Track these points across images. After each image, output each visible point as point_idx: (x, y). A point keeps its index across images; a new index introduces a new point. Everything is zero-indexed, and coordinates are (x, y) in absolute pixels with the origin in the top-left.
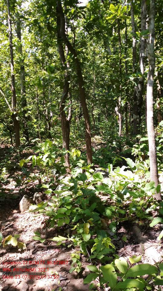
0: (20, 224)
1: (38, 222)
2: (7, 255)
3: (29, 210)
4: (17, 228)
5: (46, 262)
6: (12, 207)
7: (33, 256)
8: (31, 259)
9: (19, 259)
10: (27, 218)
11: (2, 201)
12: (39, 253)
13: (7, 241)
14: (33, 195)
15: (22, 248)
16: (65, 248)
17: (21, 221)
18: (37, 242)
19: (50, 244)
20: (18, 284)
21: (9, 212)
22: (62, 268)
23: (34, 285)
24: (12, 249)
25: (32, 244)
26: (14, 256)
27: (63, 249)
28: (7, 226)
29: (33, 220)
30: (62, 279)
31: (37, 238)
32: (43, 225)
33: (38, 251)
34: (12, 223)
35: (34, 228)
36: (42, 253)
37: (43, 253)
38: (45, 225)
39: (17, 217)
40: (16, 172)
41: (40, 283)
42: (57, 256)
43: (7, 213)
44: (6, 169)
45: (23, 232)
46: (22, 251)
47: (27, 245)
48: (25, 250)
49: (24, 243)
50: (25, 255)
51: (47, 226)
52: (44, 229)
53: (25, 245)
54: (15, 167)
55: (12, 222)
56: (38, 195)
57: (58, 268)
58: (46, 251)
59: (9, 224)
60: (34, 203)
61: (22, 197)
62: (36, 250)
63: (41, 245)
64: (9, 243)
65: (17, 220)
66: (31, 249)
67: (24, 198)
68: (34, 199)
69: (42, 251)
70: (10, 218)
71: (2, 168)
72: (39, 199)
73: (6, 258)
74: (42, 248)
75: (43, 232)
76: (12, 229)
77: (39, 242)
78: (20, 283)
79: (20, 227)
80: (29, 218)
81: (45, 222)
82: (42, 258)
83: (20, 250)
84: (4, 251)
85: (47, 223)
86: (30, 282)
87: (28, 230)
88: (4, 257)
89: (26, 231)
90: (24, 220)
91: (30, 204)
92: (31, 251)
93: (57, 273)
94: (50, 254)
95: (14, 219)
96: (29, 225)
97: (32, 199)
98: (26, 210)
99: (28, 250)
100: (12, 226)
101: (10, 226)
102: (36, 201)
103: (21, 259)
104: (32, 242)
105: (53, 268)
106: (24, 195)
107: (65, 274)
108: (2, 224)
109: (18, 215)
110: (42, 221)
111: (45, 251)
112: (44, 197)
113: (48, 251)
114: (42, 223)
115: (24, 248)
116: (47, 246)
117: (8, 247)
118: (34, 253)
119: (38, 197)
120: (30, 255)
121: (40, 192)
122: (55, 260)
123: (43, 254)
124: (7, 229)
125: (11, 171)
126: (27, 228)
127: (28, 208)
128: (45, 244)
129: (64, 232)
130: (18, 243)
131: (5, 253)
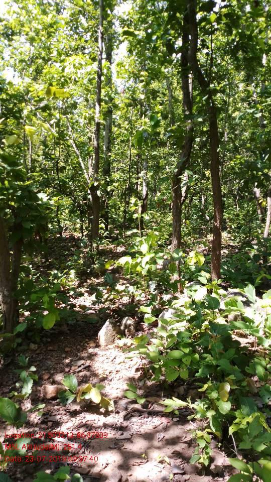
0: (101, 365)
1: (129, 368)
2: (82, 415)
3: (114, 345)
4: (97, 372)
5: (148, 437)
6: (86, 336)
7: (125, 424)
8: (122, 429)
9: (102, 425)
10: (112, 359)
11: (71, 325)
12: (134, 420)
13: (84, 393)
14: (120, 321)
15: (107, 408)
16: (178, 419)
17: (103, 362)
18: (129, 400)
19: (152, 408)
20: (104, 468)
21: (82, 344)
22: (174, 452)
23: (129, 474)
24: (90, 407)
25: (125, 401)
26: (95, 420)
27: (175, 420)
28: (80, 366)
29: (121, 363)
30: (176, 471)
31: (131, 396)
32: (139, 374)
33: (132, 416)
34: (88, 363)
35: (124, 376)
36: (140, 421)
37: (143, 421)
38: (141, 373)
39: (96, 354)
40: (90, 279)
41: (139, 472)
42: (166, 429)
43: (79, 345)
44: (74, 272)
45: (106, 381)
46: (107, 414)
47: (116, 402)
48: (112, 411)
49: (110, 400)
50: (111, 419)
51: (146, 377)
52: (141, 380)
53: (112, 403)
54: (88, 271)
55: (89, 361)
56: (129, 322)
57: (169, 450)
58: (146, 419)
59: (83, 365)
60: (122, 334)
61: (105, 322)
62: (130, 415)
63: (136, 406)
64: (87, 397)
65: (96, 358)
66: (120, 411)
67: (107, 323)
68: (122, 328)
69: (140, 418)
70: (84, 355)
71: (70, 270)
72: (130, 329)
73: (80, 421)
74: (139, 413)
75: (139, 385)
76: (88, 373)
77: (135, 402)
78: (106, 467)
79: (100, 372)
80: (115, 358)
81: (141, 368)
82: (141, 429)
83: (102, 410)
84: (78, 408)
85: (145, 373)
86: (125, 466)
87: (115, 379)
88: (78, 418)
89: (111, 381)
90: (107, 361)
91: (116, 335)
92: (123, 413)
93: (167, 459)
94: (154, 424)
95: (91, 357)
96: (116, 370)
97: (120, 326)
98: (110, 344)
99: (116, 413)
100: (88, 368)
101: (85, 368)
102: (126, 330)
103: (105, 426)
104: (120, 399)
105: (159, 448)
106: (108, 320)
107: (180, 463)
108: (72, 363)
109: (96, 350)
110: (137, 367)
111: (144, 418)
112: (138, 327)
113: (150, 419)
114: (137, 370)
115: (110, 409)
116: (148, 410)
117: (83, 403)
118: (126, 418)
119: (130, 325)
120: (119, 422)
121: (131, 316)
122: (162, 437)
123: (141, 423)
124: (80, 371)
125: (82, 276)
126: (113, 375)
127: (113, 342)
128: (145, 406)
129: (175, 390)
130: (102, 398)
131: (80, 412)
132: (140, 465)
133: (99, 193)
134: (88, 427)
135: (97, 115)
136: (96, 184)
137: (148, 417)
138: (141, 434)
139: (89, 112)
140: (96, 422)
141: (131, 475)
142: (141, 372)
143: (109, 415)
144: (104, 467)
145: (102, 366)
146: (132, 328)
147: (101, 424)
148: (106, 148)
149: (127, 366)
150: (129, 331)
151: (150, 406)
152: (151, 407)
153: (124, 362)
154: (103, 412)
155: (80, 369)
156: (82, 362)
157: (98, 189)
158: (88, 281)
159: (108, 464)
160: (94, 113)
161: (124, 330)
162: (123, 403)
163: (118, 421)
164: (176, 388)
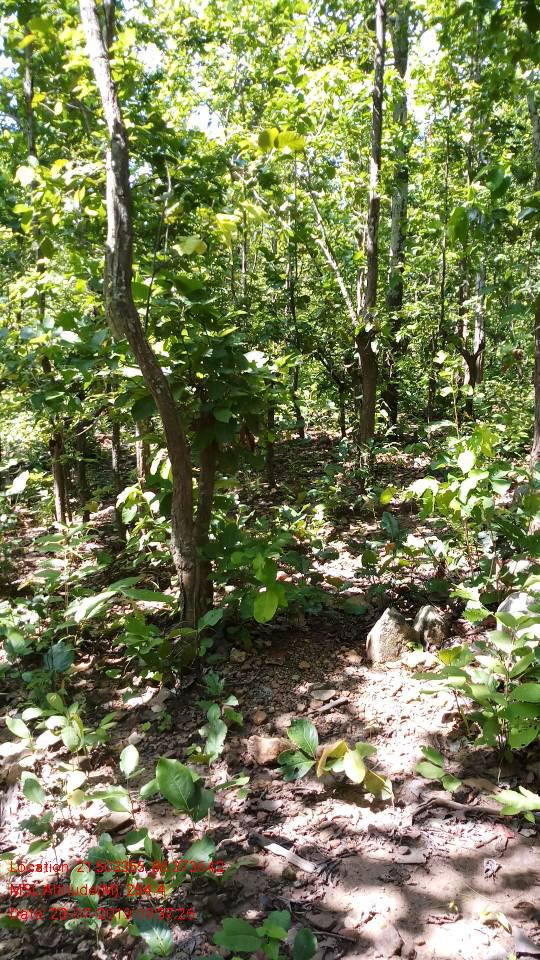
0: (370, 704)
1: (430, 712)
2: (327, 803)
3: (399, 663)
4: (361, 715)
5: (466, 865)
6: (341, 639)
7: (415, 832)
8: (407, 841)
9: (366, 829)
10: (391, 692)
11: (313, 615)
12: (435, 824)
13: (331, 760)
14: (413, 614)
15: (378, 794)
16: (533, 832)
17: (375, 696)
18: (427, 782)
19: (476, 800)
20: (366, 922)
21: (333, 656)
22: (521, 904)
23: (419, 940)
24: (343, 789)
25: (417, 783)
26: (352, 817)
27: (526, 833)
28: (328, 702)
29: (413, 700)
30: (523, 949)
31: (432, 772)
32: (450, 726)
33: (431, 816)
34: (344, 696)
35: (418, 730)
36: (447, 828)
37: (454, 828)
38: (455, 726)
39: (361, 680)
40: (356, 524)
41: (441, 938)
42: (504, 852)
43: (328, 657)
44: (324, 508)
45: (379, 737)
46: (378, 805)
47: (397, 784)
48: (388, 802)
49: (385, 778)
50: (386, 819)
51: (465, 734)
52: (454, 741)
53: (389, 784)
54: (351, 508)
55: (345, 693)
56: (432, 616)
57: (510, 900)
58: (460, 826)
59: (334, 698)
60: (418, 641)
61: (381, 613)
62: (426, 813)
63: (443, 796)
64: (337, 768)
65: (361, 688)
66: (407, 803)
67: (385, 616)
68: (417, 627)
69: (448, 821)
70: (337, 679)
71: (314, 504)
72: (435, 631)
73: (323, 816)
74: (449, 812)
75: (448, 751)
76: (344, 718)
77: (437, 786)
78: (370, 919)
79: (368, 716)
80: (400, 690)
81: (456, 715)
82: (447, 846)
83: (369, 797)
84: (319, 788)
85: (465, 726)
86: (411, 923)
87: (399, 733)
88: (319, 810)
89: (390, 736)
90: (382, 694)
91: (404, 642)
92: (411, 809)
93: (504, 921)
94: (477, 838)
95: (352, 684)
96: (403, 714)
97: (412, 624)
98: (390, 661)
99: (397, 805)
100: (344, 707)
101: (338, 706)
102: (426, 633)
103: (374, 832)
104: (409, 777)
105: (487, 893)
106: (388, 610)
107: (534, 932)
108: (312, 694)
109: (363, 671)
110: (445, 711)
111: (457, 822)
112: (453, 627)
113: (470, 825)
114: (447, 718)
115: (385, 796)
116: (466, 806)
117: (330, 779)
118: (417, 820)
119: (434, 623)
120: (404, 825)
121: (437, 604)
122: (496, 867)
123: (450, 832)
124: (328, 712)
125: (338, 518)
126: (395, 726)
127: (398, 655)
128: (459, 797)
129: (529, 767)
130: (368, 773)
131: (323, 798)
132: (443, 923)
133: (374, 346)
134: (337, 831)
135: (373, 184)
136: (369, 328)
137: (466, 822)
138: (448, 857)
139: (357, 180)
140: (354, 821)
141: (421, 944)
142: (454, 723)
143: (382, 809)
144: (366, 917)
145: (373, 703)
146: (438, 629)
147: (363, 826)
148: (394, 253)
149: (427, 707)
150: (433, 635)
151: (470, 797)
152: (472, 800)
153: (419, 700)
154: (371, 800)
155: (327, 707)
156: (333, 693)
157: (373, 339)
158: (352, 527)
159: (374, 914)
160: (367, 180)
161: (422, 634)
162: (414, 785)
163: (401, 824)
164: (531, 764)
